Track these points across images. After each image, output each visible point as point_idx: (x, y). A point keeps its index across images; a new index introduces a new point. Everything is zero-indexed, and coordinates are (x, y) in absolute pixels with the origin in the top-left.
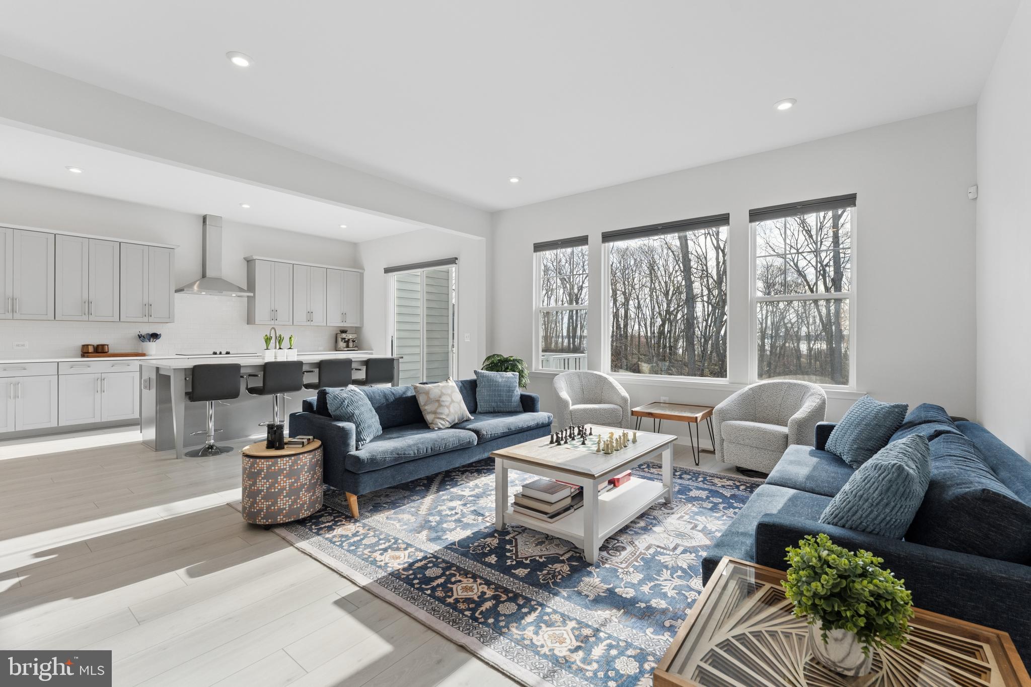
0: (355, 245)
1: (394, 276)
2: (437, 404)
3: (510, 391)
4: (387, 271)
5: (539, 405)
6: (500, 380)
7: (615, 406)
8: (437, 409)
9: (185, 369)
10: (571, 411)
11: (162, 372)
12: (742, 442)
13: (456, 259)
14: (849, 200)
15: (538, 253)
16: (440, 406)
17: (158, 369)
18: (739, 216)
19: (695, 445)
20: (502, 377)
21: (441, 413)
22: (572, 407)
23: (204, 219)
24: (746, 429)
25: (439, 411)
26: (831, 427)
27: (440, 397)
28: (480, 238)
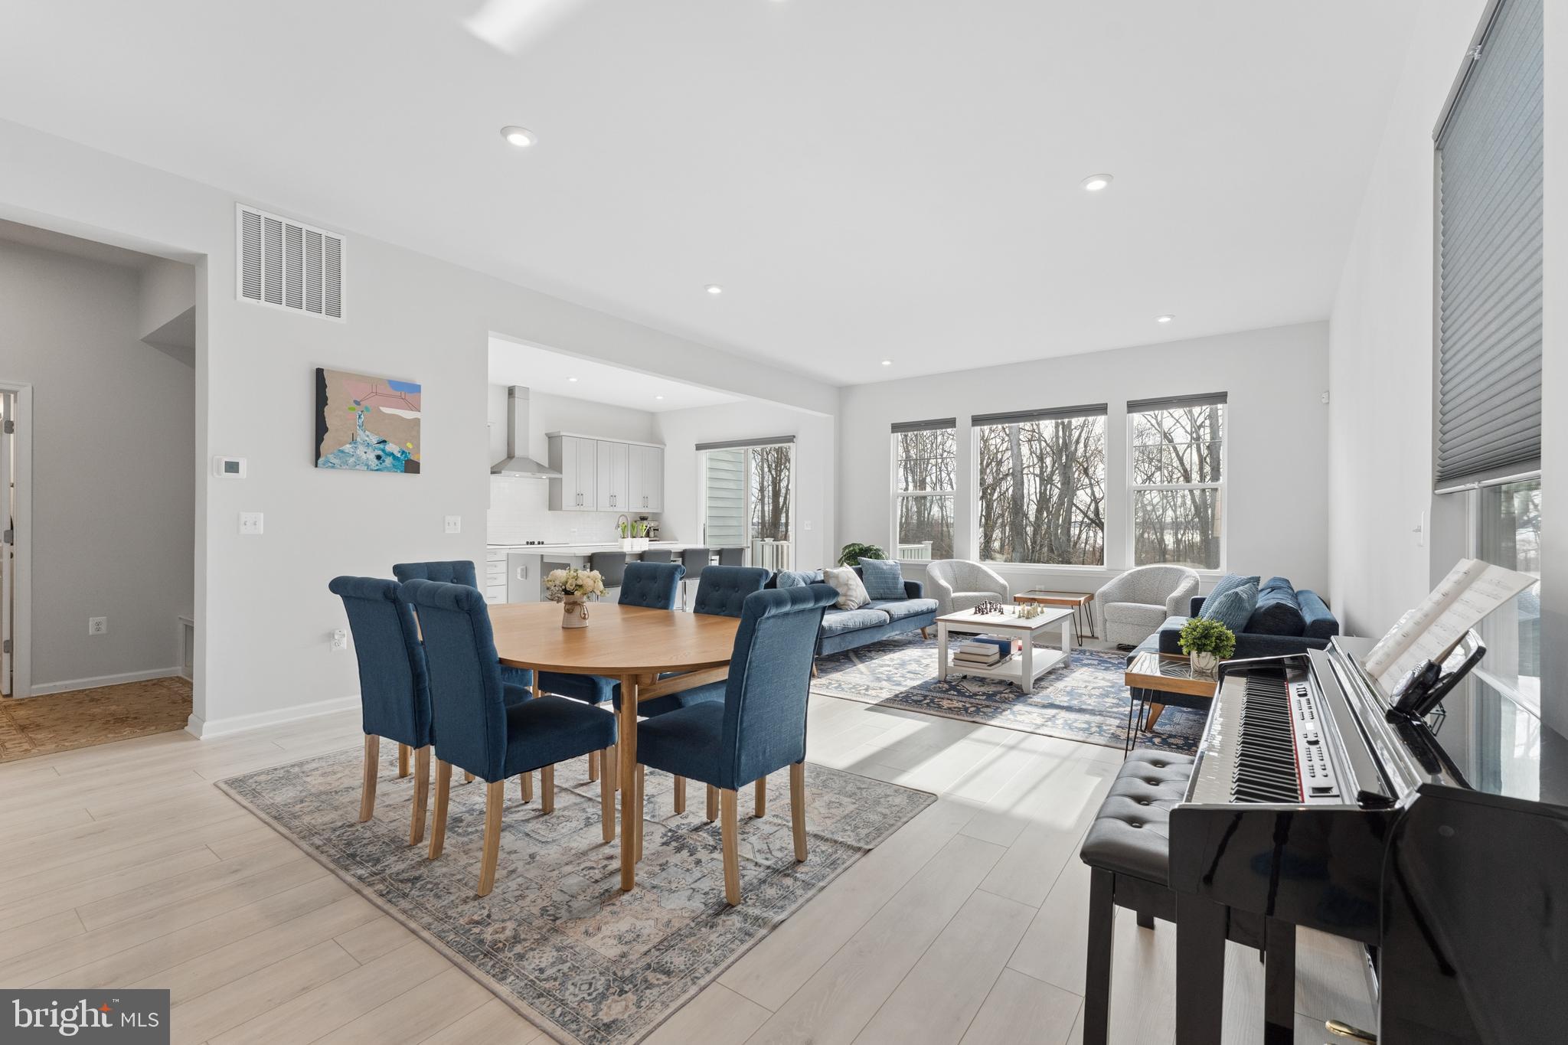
0: (652, 416)
1: (705, 454)
2: (846, 588)
3: (895, 578)
4: (699, 447)
5: (923, 593)
6: (885, 567)
7: (996, 594)
8: (847, 591)
9: (584, 557)
10: (953, 599)
11: (546, 560)
12: (1124, 621)
13: (794, 437)
14: (1222, 397)
15: (895, 434)
16: (849, 589)
17: (542, 556)
18: (1118, 406)
19: (1079, 633)
20: (886, 565)
21: (851, 596)
22: (953, 595)
23: (511, 392)
24: (1128, 608)
25: (849, 593)
26: (1204, 599)
27: (848, 581)
28: (826, 415)
